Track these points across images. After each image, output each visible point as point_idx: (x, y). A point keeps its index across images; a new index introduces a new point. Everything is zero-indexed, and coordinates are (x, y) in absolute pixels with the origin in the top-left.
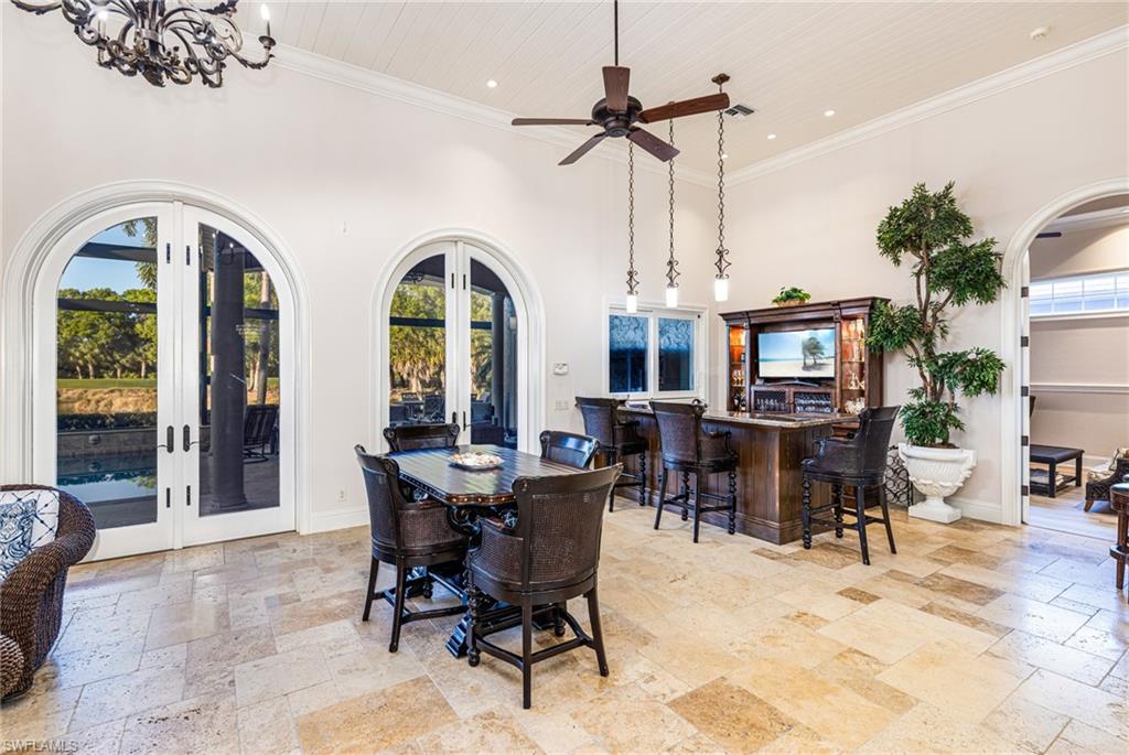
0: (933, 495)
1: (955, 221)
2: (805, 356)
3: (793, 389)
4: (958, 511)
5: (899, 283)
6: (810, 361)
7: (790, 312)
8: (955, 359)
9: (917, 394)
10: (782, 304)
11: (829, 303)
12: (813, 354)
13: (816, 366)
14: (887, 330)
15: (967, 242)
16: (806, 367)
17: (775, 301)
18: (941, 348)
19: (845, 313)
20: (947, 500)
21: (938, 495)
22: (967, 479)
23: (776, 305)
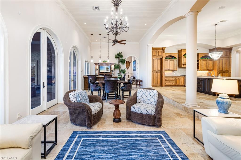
1: (122, 56)
3: (105, 74)
5: (117, 62)
7: (105, 64)
8: (122, 70)
9: (118, 74)
11: (110, 63)
12: (108, 69)
13: (108, 71)
17: (103, 62)
18: (121, 69)
19: (112, 64)
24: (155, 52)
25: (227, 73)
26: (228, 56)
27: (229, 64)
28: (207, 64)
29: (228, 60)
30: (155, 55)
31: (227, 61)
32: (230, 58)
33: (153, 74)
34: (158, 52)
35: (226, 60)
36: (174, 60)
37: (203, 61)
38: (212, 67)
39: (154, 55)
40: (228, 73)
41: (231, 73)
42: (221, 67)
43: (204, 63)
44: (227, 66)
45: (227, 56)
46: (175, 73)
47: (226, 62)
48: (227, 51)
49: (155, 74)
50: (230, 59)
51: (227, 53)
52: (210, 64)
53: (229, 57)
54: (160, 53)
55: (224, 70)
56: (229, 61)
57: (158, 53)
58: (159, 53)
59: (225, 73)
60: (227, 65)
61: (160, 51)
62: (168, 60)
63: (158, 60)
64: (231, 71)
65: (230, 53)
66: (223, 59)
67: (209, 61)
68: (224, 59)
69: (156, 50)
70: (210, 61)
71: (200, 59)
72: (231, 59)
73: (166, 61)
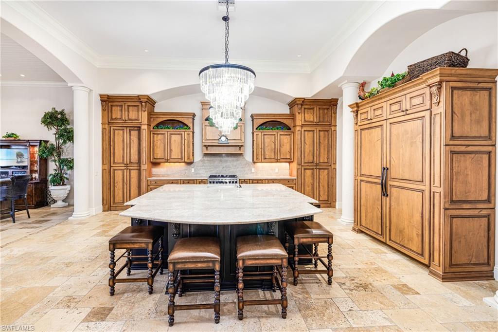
0: (58, 200)
1: (66, 120)
2: (18, 158)
3: (12, 170)
4: (67, 203)
6: (19, 160)
9: (56, 170)
10: (7, 139)
11: (25, 140)
12: (20, 157)
13: (21, 162)
14: (43, 151)
15: (68, 127)
16: (18, 162)
17: (3, 137)
18: (62, 156)
19: (31, 144)
20: (63, 201)
21: (60, 200)
22: (68, 194)
23: (4, 139)
24: (119, 108)
25: (327, 171)
26: (328, 121)
27: (330, 146)
28: (275, 145)
29: (326, 133)
30: (119, 117)
31: (325, 137)
32: (333, 128)
33: (114, 173)
34: (128, 109)
35: (322, 133)
36: (183, 133)
37: (264, 135)
38: (290, 153)
39: (116, 119)
40: (328, 169)
41: (336, 169)
42: (309, 154)
43: (269, 140)
44: (324, 149)
45: (323, 121)
46: (193, 170)
47: (322, 139)
48: (325, 109)
49: (120, 172)
50: (333, 130)
51: (324, 114)
52: (283, 145)
53: (330, 125)
54: (133, 111)
55: (318, 162)
56: (330, 136)
57: (128, 112)
58: (131, 112)
59: (319, 169)
60: (324, 146)
61: (133, 106)
62: (165, 131)
63: (132, 132)
64: (335, 164)
65: (333, 115)
66: (313, 131)
67: (281, 136)
68: (318, 130)
69: (120, 104)
70: (285, 137)
71: (257, 129)
72: (335, 131)
73: (160, 136)
